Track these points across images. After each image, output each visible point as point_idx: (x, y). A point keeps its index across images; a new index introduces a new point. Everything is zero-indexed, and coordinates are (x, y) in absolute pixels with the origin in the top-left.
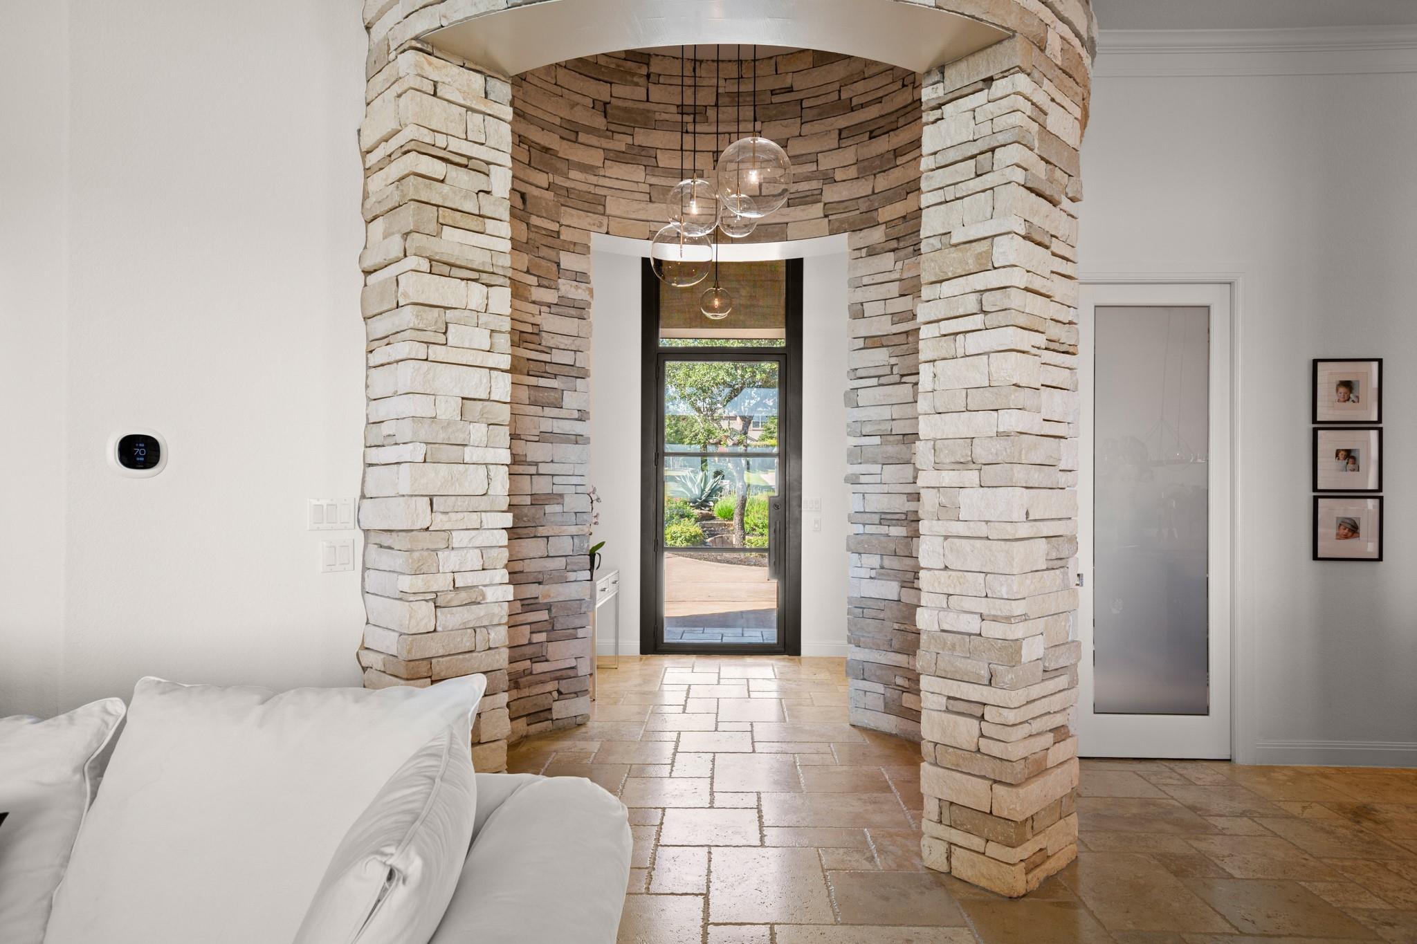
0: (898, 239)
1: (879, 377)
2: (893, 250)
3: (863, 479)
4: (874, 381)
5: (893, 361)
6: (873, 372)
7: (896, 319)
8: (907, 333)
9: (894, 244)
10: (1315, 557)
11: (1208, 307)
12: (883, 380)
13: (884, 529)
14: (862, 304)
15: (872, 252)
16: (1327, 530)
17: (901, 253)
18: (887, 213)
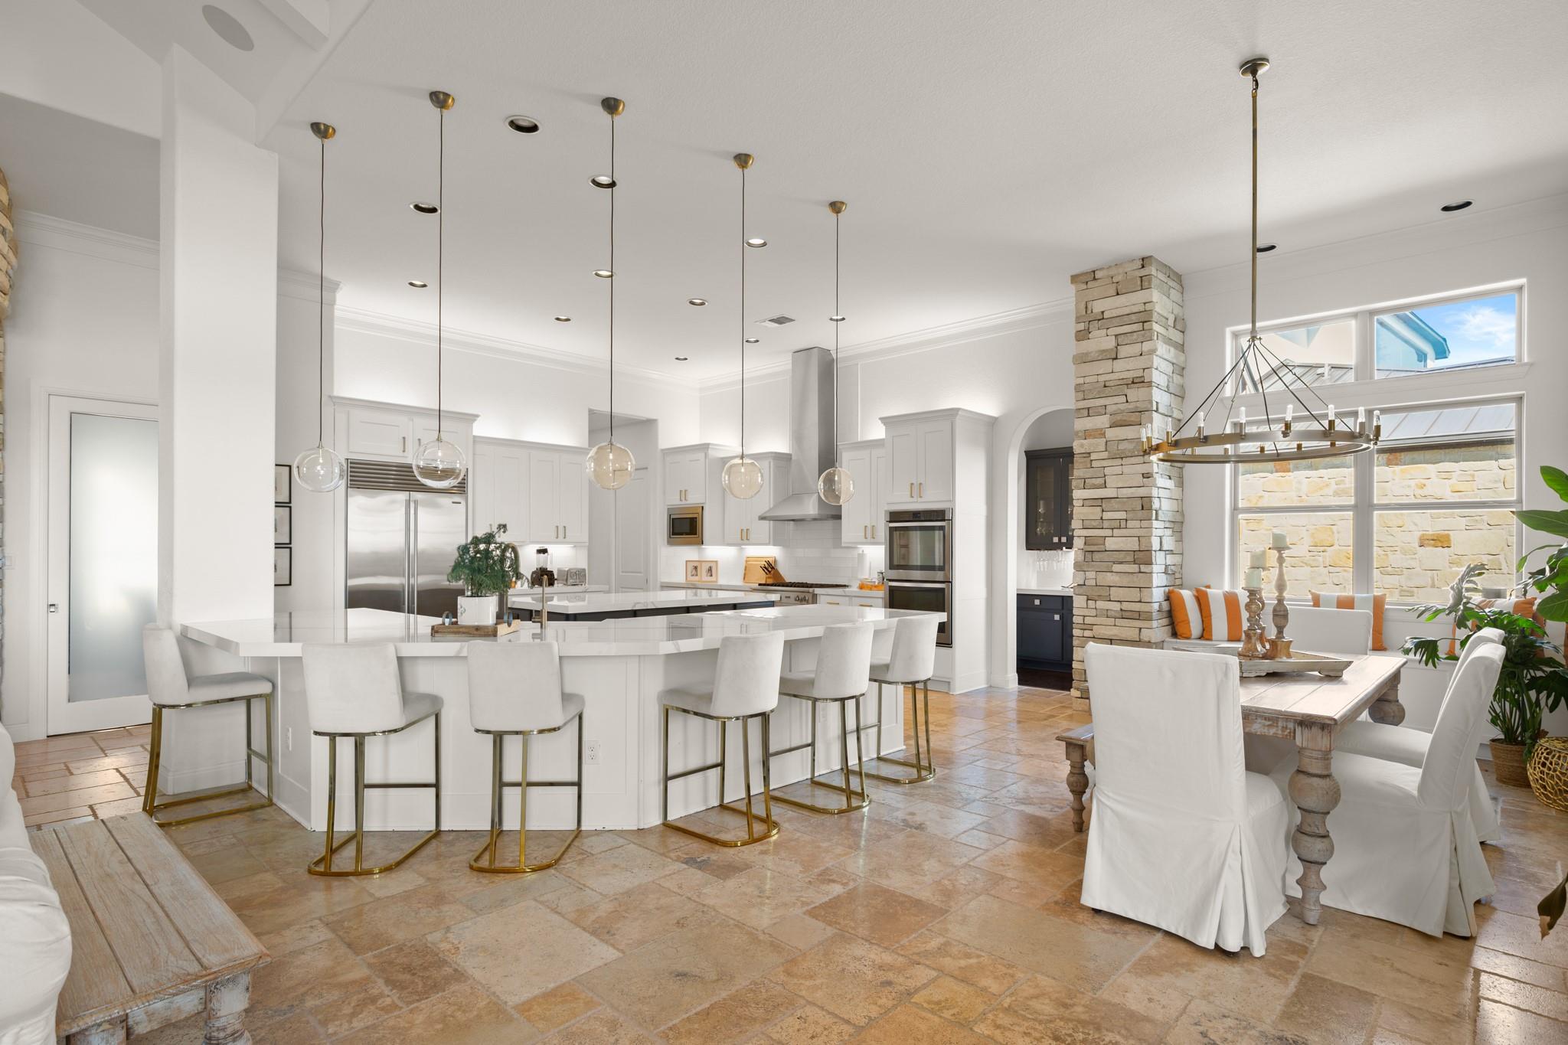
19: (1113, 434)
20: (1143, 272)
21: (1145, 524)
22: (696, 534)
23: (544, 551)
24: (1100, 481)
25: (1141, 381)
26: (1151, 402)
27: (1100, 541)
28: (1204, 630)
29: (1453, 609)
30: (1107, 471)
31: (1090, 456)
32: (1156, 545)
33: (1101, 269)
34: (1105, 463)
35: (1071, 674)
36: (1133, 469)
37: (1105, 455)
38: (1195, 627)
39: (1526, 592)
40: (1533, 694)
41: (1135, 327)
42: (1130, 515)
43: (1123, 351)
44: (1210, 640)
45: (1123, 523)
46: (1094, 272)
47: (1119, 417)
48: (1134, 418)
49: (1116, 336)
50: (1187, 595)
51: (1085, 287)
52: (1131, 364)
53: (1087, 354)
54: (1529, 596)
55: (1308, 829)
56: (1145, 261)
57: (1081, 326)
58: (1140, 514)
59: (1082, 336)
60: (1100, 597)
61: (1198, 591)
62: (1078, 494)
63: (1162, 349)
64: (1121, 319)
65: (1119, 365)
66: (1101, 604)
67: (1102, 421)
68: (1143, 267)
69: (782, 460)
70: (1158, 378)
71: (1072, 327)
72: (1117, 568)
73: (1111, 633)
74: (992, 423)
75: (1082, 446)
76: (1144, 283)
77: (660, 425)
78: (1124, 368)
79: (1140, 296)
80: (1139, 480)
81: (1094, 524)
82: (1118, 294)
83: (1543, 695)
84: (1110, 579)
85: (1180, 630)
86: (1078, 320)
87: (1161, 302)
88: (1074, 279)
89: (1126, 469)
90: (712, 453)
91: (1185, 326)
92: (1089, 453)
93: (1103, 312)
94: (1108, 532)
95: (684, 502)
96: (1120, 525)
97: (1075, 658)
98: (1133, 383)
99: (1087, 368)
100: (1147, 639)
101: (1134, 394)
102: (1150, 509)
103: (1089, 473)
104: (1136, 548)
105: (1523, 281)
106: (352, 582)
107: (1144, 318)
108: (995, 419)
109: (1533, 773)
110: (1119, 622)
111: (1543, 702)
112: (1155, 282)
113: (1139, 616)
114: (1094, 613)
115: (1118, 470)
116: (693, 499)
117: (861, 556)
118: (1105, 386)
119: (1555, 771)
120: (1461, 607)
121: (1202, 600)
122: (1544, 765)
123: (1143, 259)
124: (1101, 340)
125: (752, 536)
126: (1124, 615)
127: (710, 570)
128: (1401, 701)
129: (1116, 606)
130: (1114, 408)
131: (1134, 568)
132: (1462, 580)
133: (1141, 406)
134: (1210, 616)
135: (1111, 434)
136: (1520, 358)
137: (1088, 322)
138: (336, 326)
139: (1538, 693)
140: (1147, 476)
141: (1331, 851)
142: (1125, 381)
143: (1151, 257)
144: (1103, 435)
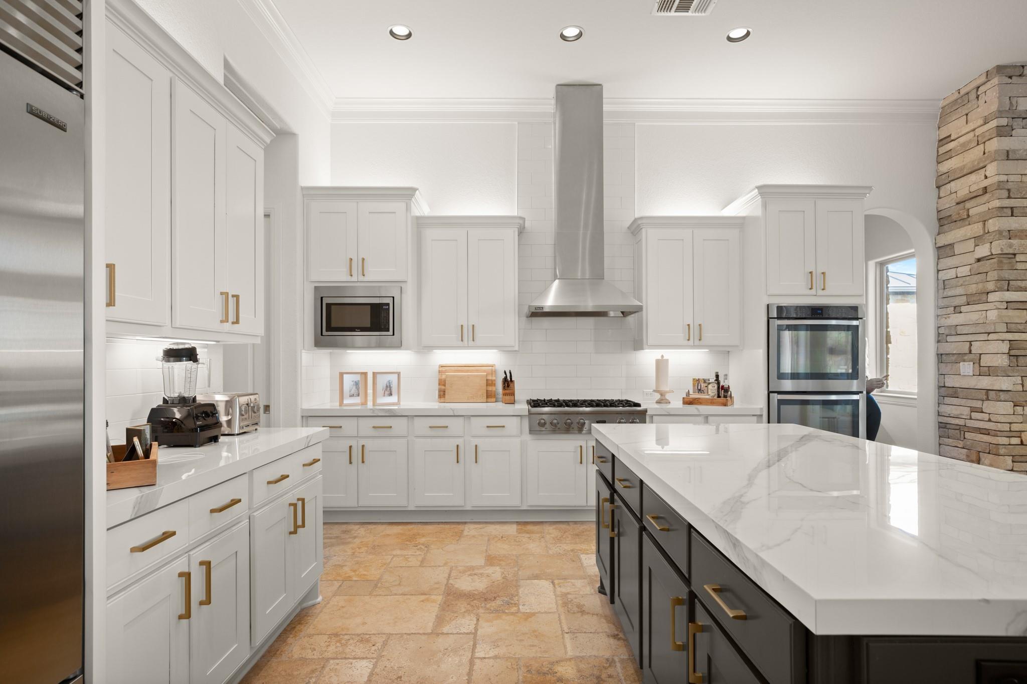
22: (387, 329)
31: (1015, 258)
46: (1020, 67)
51: (1009, 81)
53: (1011, 151)
57: (1003, 122)
59: (1004, 131)
62: (1001, 297)
86: (1000, 115)
92: (1015, 255)
95: (353, 278)
99: (1016, 166)
103: (1013, 275)
125: (480, 335)
137: (1011, 119)
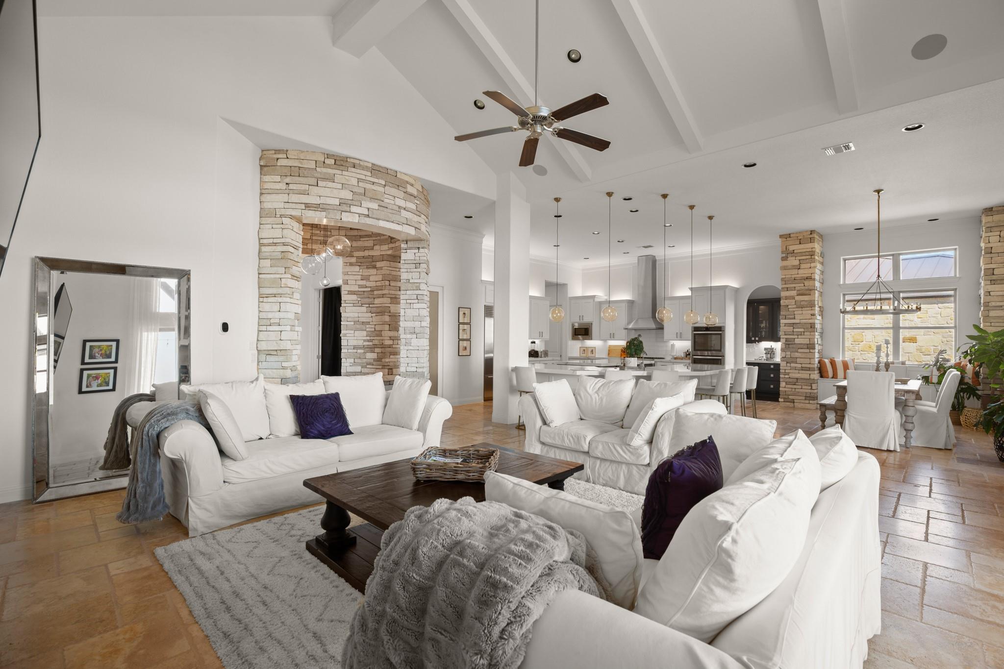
0: (361, 263)
1: (354, 304)
2: (359, 266)
3: (347, 335)
4: (352, 305)
5: (359, 299)
6: (352, 302)
7: (360, 287)
8: (364, 291)
9: (360, 264)
10: (459, 355)
11: (438, 292)
12: (355, 305)
13: (355, 351)
14: (347, 280)
15: (351, 264)
16: (461, 349)
17: (362, 267)
18: (356, 254)
19: (798, 298)
20: (811, 236)
21: (812, 333)
22: (588, 335)
23: (534, 342)
24: (793, 316)
25: (810, 278)
26: (815, 286)
27: (793, 340)
28: (834, 375)
29: (935, 365)
30: (795, 312)
32: (816, 343)
33: (793, 234)
34: (794, 310)
35: (779, 392)
36: (807, 312)
37: (795, 306)
38: (830, 374)
39: (960, 359)
40: (962, 394)
41: (808, 257)
42: (806, 330)
43: (802, 266)
44: (837, 378)
45: (803, 333)
46: (790, 234)
47: (801, 292)
48: (808, 292)
49: (799, 260)
50: (827, 361)
51: (785, 240)
52: (806, 271)
53: (787, 266)
54: (961, 361)
55: (908, 421)
56: (812, 232)
57: (784, 255)
58: (810, 330)
59: (784, 259)
60: (793, 362)
61: (831, 360)
62: (783, 321)
63: (819, 266)
64: (802, 254)
65: (800, 271)
66: (793, 365)
67: (794, 293)
68: (811, 234)
69: (631, 303)
70: (817, 277)
71: (780, 255)
72: (800, 350)
73: (797, 376)
74: (736, 291)
75: (785, 302)
76: (812, 240)
77: (569, 287)
78: (803, 273)
79: (810, 245)
80: (810, 317)
81: (790, 333)
82: (800, 244)
83: (966, 394)
84: (797, 355)
85: (824, 374)
86: (783, 252)
87: (817, 247)
88: (781, 236)
89: (804, 312)
90: (597, 300)
91: (824, 255)
92: (788, 305)
93: (794, 250)
94: (796, 337)
95: (581, 321)
96: (801, 334)
97: (781, 386)
98: (807, 279)
99: (786, 272)
100: (813, 378)
101: (807, 283)
102: (814, 328)
103: (787, 313)
104: (808, 343)
105: (957, 247)
106: (486, 356)
107: (812, 254)
108: (738, 289)
109: (962, 419)
110: (800, 372)
111: (965, 397)
112: (816, 240)
113: (809, 369)
114: (789, 368)
115: (801, 312)
116: (587, 320)
117: (673, 346)
118: (795, 279)
119: (970, 417)
120: (938, 364)
121: (833, 363)
122: (966, 415)
123: (811, 231)
124: (793, 261)
125: (615, 336)
126: (803, 369)
127: (592, 351)
128: (920, 394)
129: (800, 366)
130: (799, 288)
131: (808, 351)
132: (939, 354)
133: (811, 288)
134: (836, 369)
135: (797, 298)
136: (955, 275)
137: (787, 254)
138: (483, 253)
139: (963, 394)
140: (813, 315)
141: (914, 427)
142: (803, 278)
143: (814, 231)
144: (794, 298)
